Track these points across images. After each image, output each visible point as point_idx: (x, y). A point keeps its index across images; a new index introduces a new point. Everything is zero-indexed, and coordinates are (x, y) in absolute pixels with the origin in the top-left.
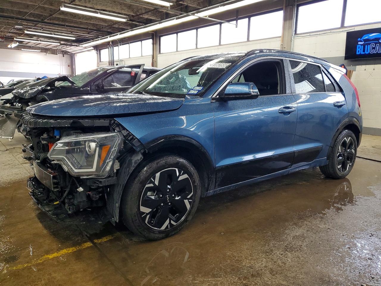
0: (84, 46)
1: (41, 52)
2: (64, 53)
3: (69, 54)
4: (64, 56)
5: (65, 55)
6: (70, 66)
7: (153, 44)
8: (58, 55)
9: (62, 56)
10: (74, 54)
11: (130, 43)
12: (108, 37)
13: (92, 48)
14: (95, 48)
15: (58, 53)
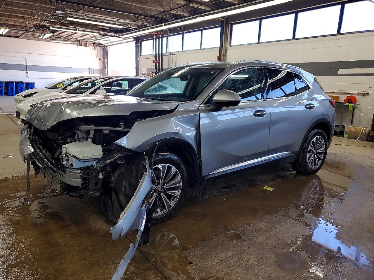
0: (124, 37)
1: (72, 44)
2: (96, 45)
3: (101, 46)
4: (95, 49)
5: (96, 47)
6: (101, 60)
7: (222, 33)
8: (89, 47)
9: (93, 49)
10: (107, 46)
11: (186, 33)
12: (163, 25)
13: (133, 40)
14: (136, 40)
15: (90, 46)
